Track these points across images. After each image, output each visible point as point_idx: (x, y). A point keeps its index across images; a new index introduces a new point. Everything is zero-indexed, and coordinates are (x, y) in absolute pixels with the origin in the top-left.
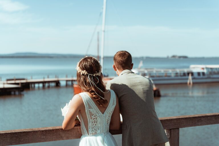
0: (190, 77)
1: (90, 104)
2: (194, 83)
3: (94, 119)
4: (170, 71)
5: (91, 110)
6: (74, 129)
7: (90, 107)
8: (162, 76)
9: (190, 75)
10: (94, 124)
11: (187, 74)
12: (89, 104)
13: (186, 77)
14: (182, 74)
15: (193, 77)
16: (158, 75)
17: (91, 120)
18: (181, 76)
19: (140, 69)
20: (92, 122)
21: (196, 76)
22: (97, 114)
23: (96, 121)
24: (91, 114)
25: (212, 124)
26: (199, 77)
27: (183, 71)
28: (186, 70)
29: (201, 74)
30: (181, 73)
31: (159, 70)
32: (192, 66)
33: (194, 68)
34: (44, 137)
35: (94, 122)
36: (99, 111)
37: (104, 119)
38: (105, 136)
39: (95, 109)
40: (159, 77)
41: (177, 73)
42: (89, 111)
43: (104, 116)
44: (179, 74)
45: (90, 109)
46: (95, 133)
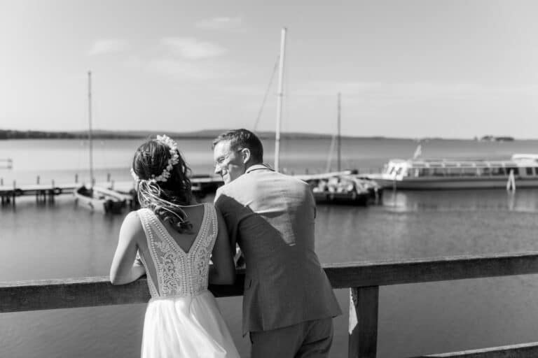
0: (512, 176)
1: (156, 231)
2: (517, 188)
3: (168, 262)
4: (474, 165)
5: (159, 244)
6: (139, 282)
7: (156, 239)
8: (458, 175)
9: (512, 172)
10: (170, 274)
11: (505, 171)
12: (153, 233)
13: (505, 176)
14: (497, 171)
15: (517, 176)
16: (449, 172)
17: (161, 266)
18: (494, 174)
19: (416, 160)
20: (165, 270)
21: (523, 174)
22: (173, 254)
23: (172, 267)
24: (160, 254)
25: (455, 278)
26: (530, 177)
27: (498, 165)
28: (504, 164)
29: (534, 171)
30: (494, 169)
31: (452, 163)
32: (516, 156)
33: (520, 159)
34: (74, 298)
35: (169, 270)
36: (178, 247)
37: (189, 264)
38: (192, 298)
39: (166, 242)
40: (453, 175)
41: (486, 169)
42: (155, 245)
43: (189, 257)
44: (490, 171)
45: (156, 243)
46: (172, 292)
